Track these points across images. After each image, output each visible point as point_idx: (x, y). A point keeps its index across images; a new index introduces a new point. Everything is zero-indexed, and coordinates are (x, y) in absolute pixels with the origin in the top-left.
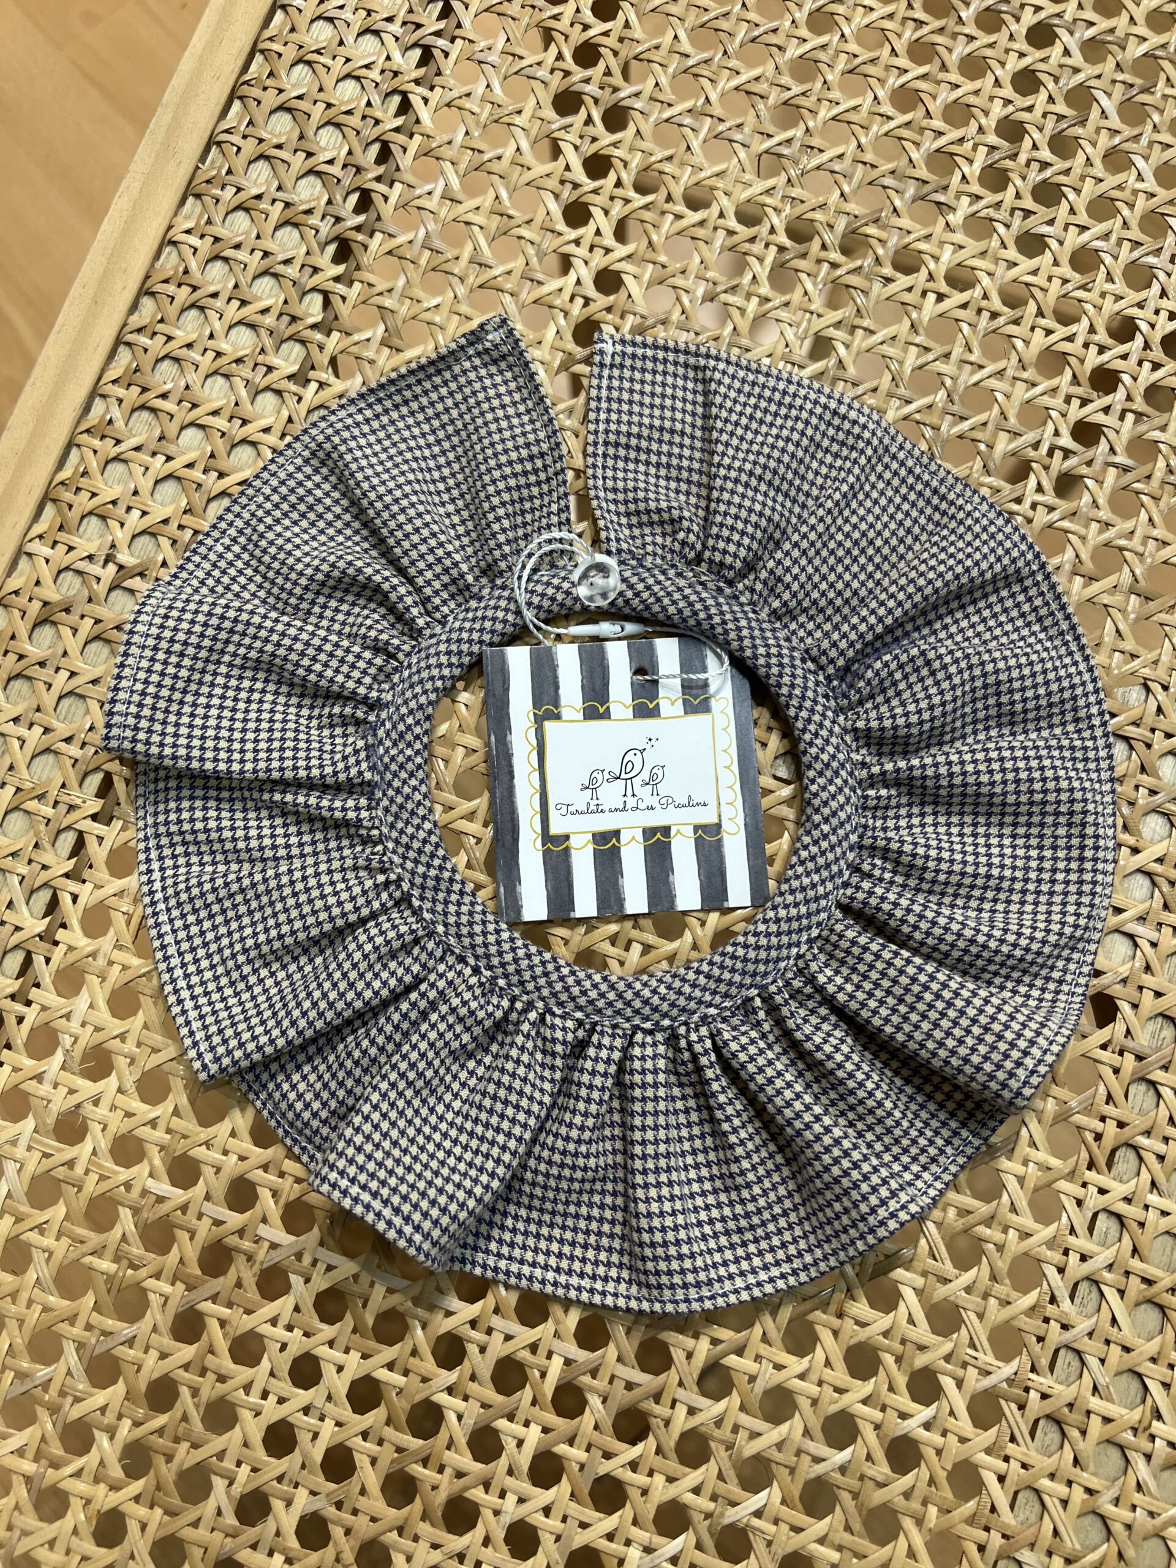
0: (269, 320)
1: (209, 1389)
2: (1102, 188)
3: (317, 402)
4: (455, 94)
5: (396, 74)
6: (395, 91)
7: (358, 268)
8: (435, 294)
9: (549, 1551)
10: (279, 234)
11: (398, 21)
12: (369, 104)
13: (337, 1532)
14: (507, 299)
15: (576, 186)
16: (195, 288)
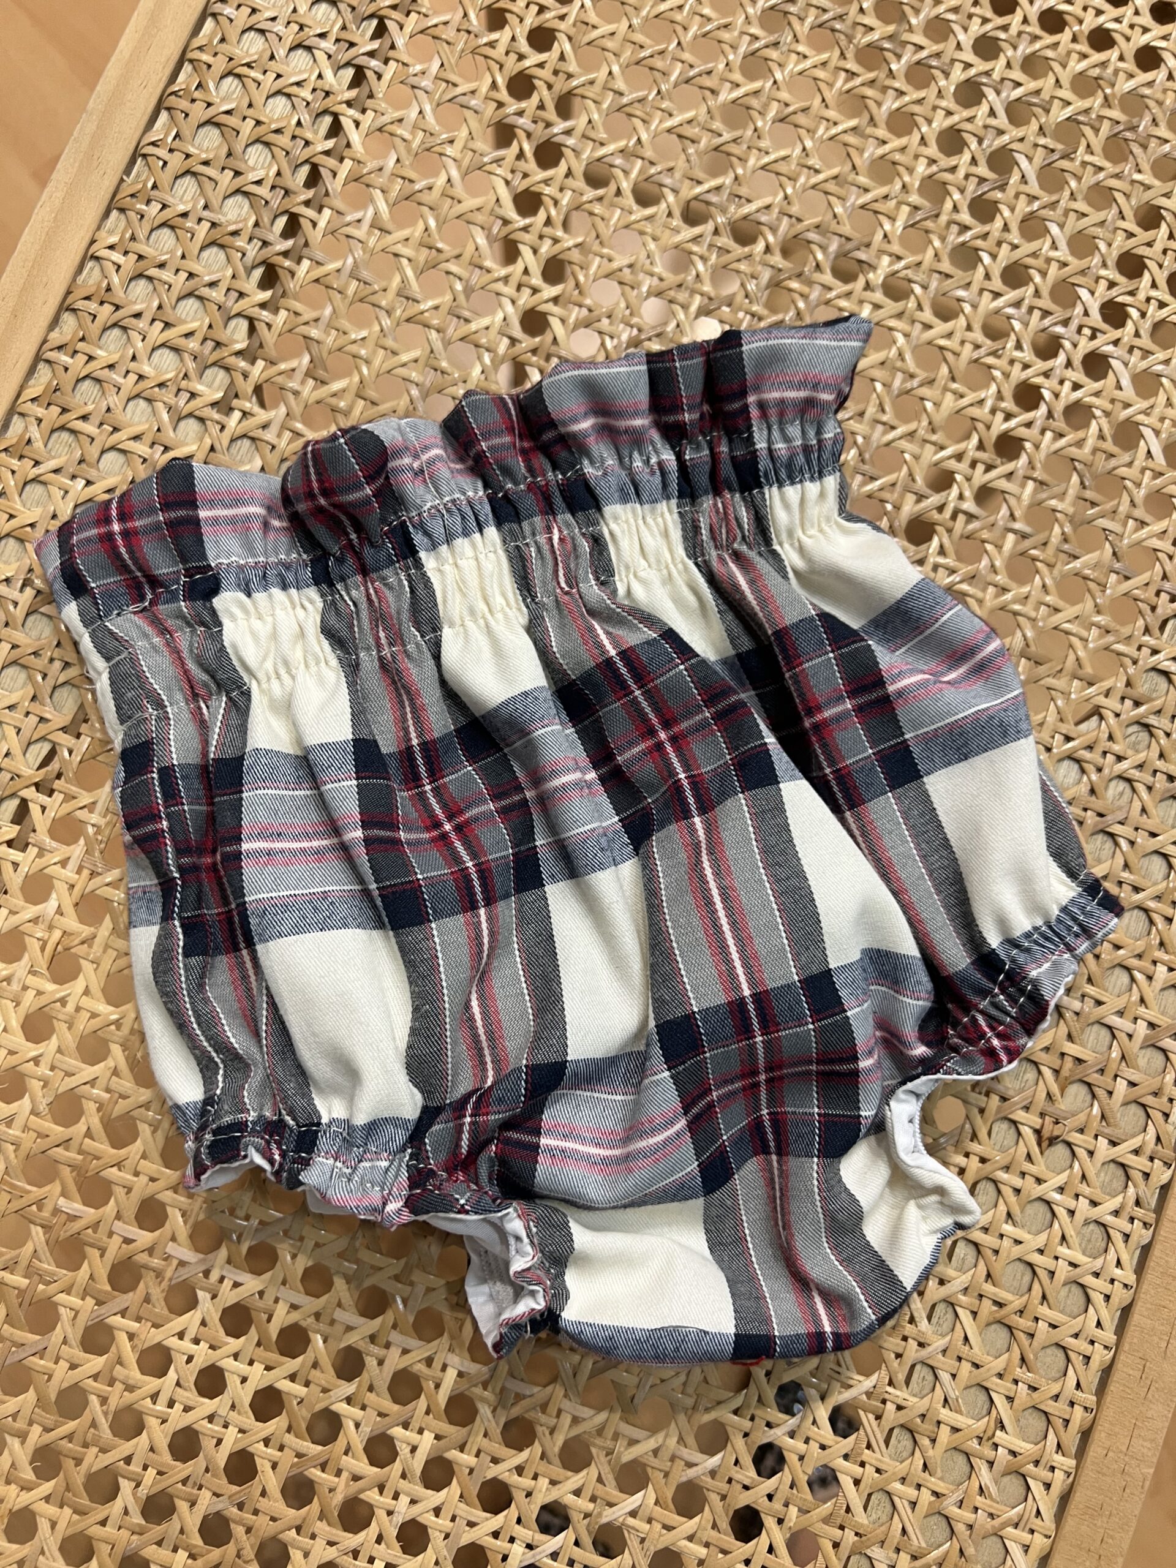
0: (193, 344)
1: (117, 1397)
2: (1018, 254)
3: (239, 432)
4: (386, 119)
5: (327, 94)
6: (325, 112)
7: (284, 294)
8: (360, 326)
9: (438, 1549)
10: (205, 254)
11: (332, 37)
12: (299, 123)
13: (238, 1531)
14: (434, 335)
15: (506, 222)
16: (118, 307)
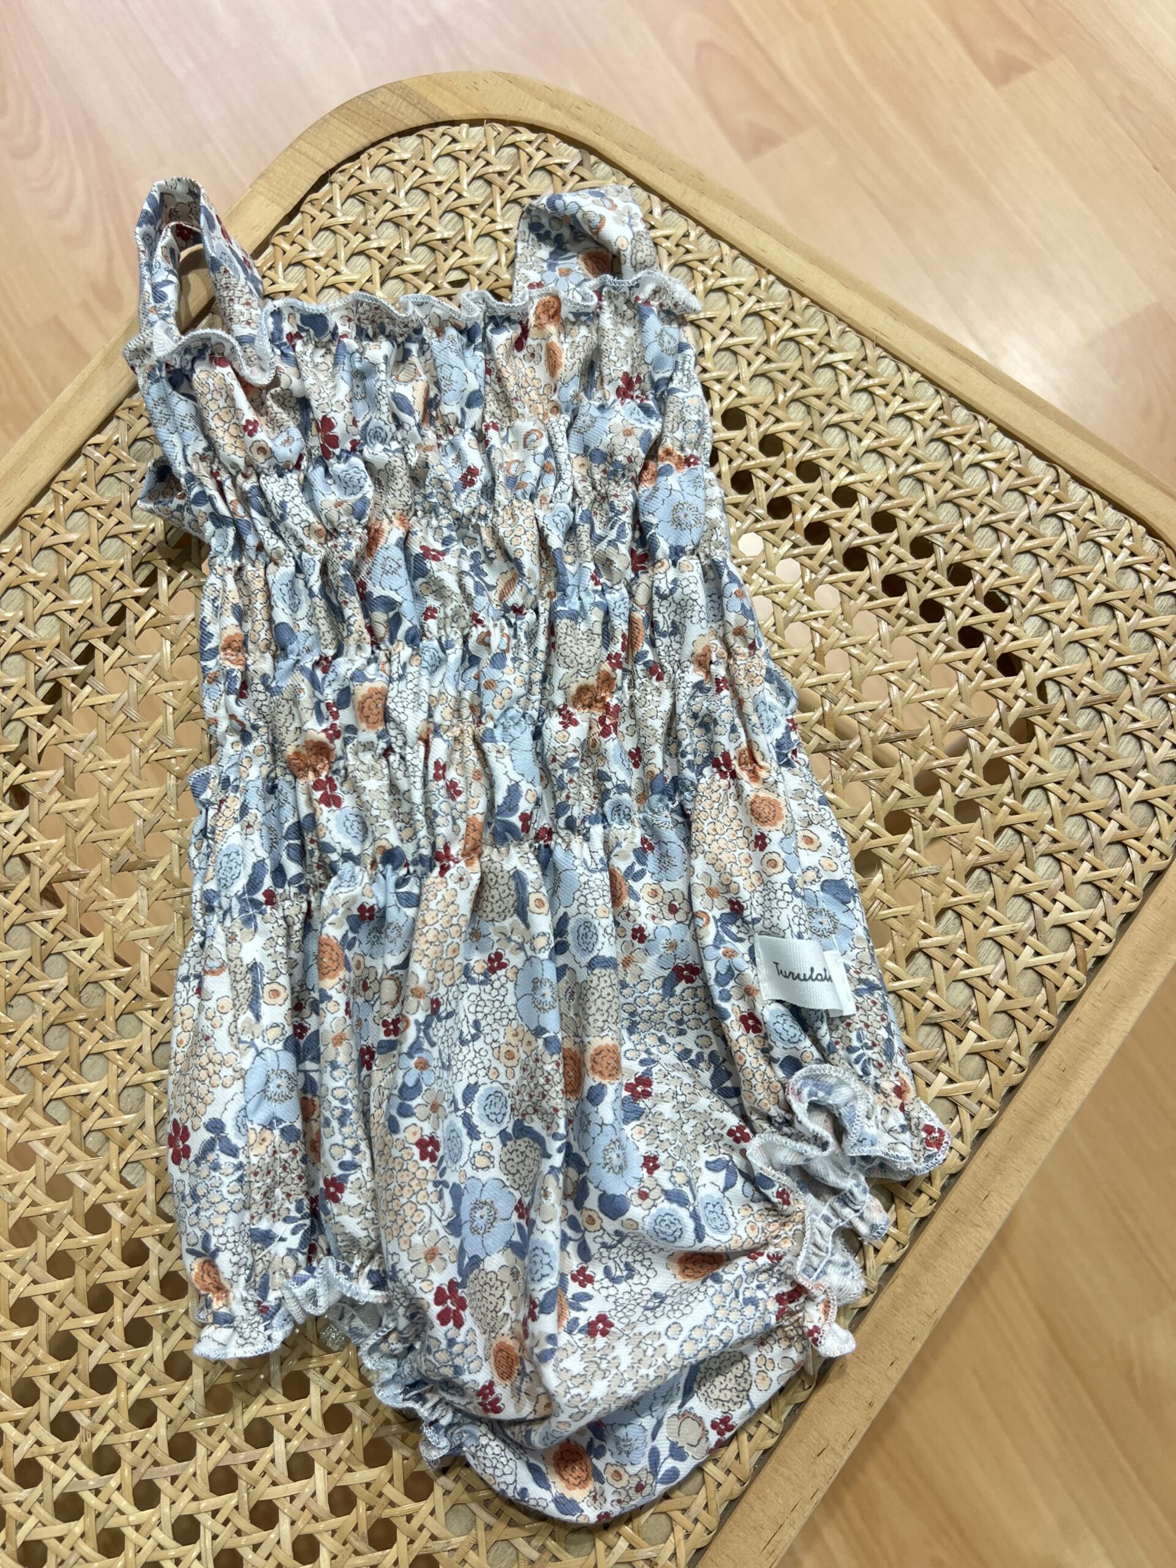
6: (148, 564)
7: (60, 712)
8: (114, 757)
12: (122, 567)
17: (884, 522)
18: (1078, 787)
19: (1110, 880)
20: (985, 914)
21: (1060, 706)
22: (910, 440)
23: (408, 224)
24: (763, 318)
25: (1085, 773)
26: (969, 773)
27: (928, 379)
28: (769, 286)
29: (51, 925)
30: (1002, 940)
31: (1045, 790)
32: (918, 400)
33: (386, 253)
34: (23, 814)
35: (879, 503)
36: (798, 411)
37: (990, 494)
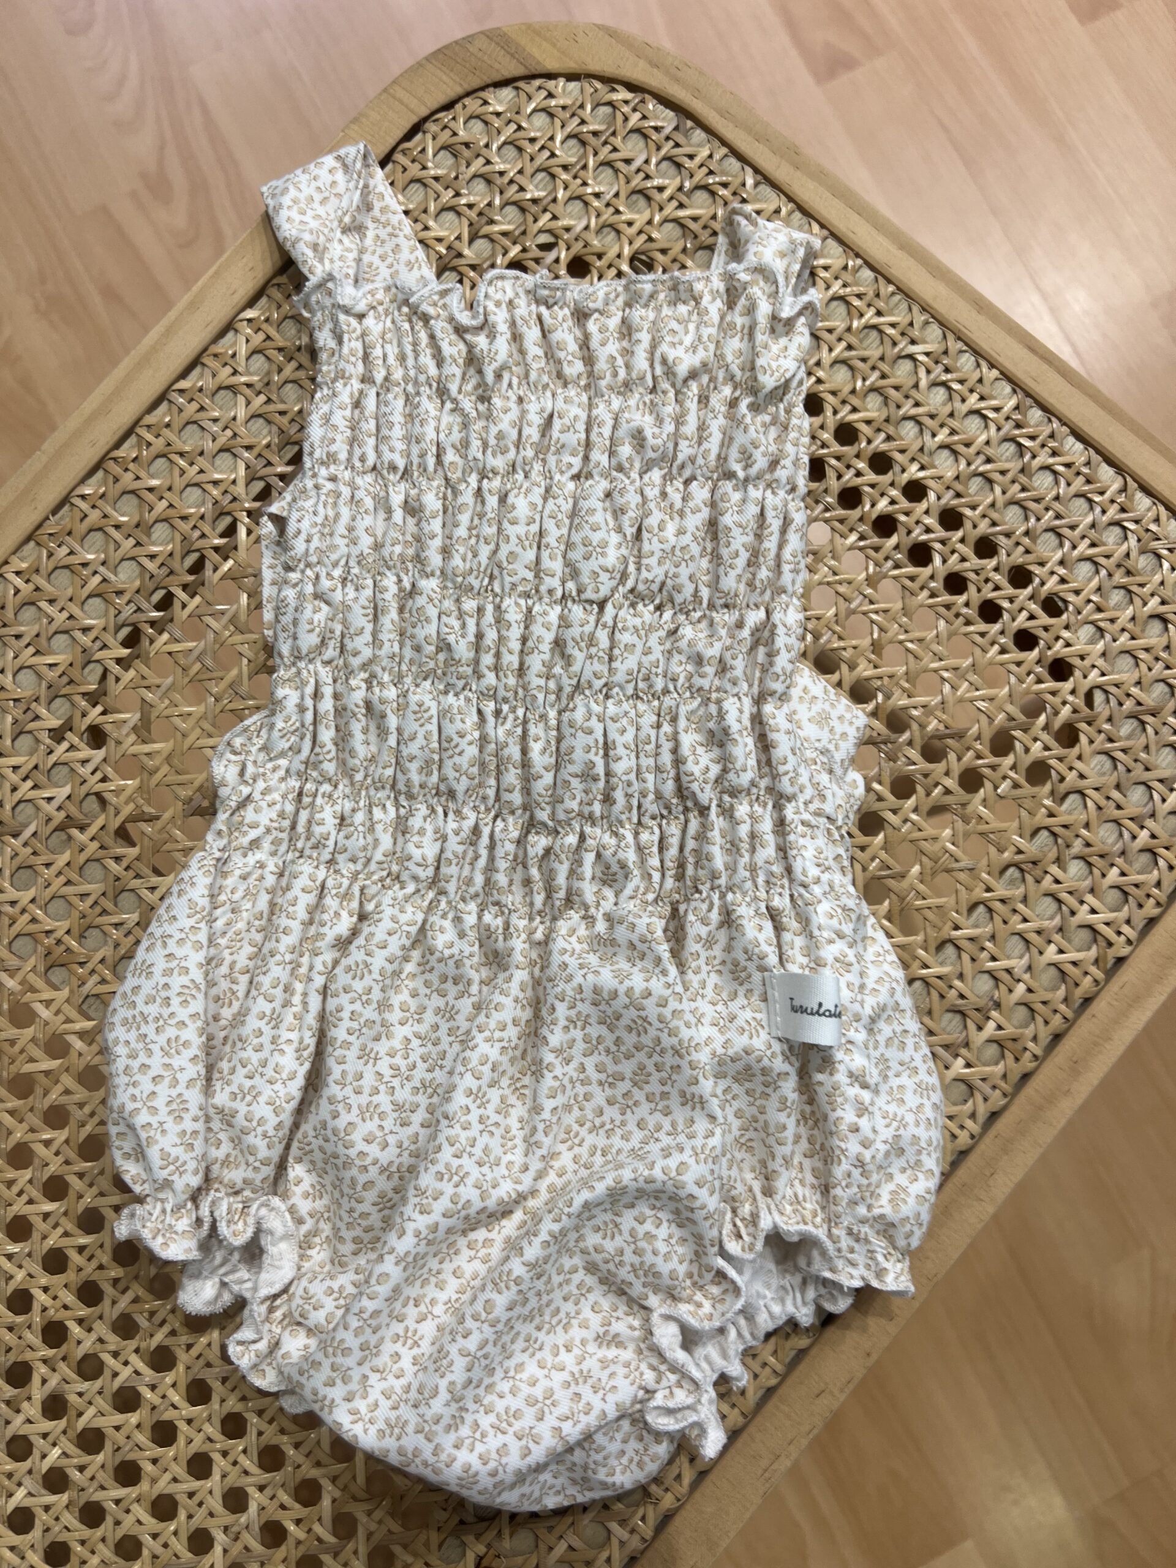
0: (52, 675)
3: (62, 760)
6: (227, 514)
7: (139, 657)
8: (190, 704)
10: (89, 602)
12: (203, 516)
17: (951, 519)
18: (1115, 794)
19: (1137, 886)
20: (1015, 911)
21: (1106, 713)
22: (983, 438)
23: (499, 181)
24: (848, 303)
25: (1123, 781)
26: (1012, 774)
27: (1007, 377)
28: (856, 270)
29: (125, 863)
30: (1028, 936)
31: (1083, 795)
32: (994, 398)
33: (476, 210)
34: (100, 754)
35: (948, 499)
36: (874, 401)
37: (1057, 498)
